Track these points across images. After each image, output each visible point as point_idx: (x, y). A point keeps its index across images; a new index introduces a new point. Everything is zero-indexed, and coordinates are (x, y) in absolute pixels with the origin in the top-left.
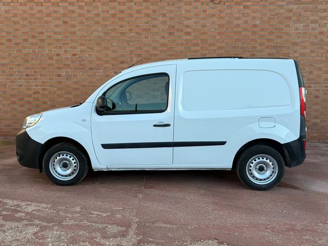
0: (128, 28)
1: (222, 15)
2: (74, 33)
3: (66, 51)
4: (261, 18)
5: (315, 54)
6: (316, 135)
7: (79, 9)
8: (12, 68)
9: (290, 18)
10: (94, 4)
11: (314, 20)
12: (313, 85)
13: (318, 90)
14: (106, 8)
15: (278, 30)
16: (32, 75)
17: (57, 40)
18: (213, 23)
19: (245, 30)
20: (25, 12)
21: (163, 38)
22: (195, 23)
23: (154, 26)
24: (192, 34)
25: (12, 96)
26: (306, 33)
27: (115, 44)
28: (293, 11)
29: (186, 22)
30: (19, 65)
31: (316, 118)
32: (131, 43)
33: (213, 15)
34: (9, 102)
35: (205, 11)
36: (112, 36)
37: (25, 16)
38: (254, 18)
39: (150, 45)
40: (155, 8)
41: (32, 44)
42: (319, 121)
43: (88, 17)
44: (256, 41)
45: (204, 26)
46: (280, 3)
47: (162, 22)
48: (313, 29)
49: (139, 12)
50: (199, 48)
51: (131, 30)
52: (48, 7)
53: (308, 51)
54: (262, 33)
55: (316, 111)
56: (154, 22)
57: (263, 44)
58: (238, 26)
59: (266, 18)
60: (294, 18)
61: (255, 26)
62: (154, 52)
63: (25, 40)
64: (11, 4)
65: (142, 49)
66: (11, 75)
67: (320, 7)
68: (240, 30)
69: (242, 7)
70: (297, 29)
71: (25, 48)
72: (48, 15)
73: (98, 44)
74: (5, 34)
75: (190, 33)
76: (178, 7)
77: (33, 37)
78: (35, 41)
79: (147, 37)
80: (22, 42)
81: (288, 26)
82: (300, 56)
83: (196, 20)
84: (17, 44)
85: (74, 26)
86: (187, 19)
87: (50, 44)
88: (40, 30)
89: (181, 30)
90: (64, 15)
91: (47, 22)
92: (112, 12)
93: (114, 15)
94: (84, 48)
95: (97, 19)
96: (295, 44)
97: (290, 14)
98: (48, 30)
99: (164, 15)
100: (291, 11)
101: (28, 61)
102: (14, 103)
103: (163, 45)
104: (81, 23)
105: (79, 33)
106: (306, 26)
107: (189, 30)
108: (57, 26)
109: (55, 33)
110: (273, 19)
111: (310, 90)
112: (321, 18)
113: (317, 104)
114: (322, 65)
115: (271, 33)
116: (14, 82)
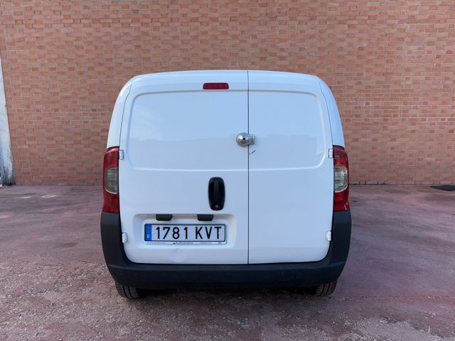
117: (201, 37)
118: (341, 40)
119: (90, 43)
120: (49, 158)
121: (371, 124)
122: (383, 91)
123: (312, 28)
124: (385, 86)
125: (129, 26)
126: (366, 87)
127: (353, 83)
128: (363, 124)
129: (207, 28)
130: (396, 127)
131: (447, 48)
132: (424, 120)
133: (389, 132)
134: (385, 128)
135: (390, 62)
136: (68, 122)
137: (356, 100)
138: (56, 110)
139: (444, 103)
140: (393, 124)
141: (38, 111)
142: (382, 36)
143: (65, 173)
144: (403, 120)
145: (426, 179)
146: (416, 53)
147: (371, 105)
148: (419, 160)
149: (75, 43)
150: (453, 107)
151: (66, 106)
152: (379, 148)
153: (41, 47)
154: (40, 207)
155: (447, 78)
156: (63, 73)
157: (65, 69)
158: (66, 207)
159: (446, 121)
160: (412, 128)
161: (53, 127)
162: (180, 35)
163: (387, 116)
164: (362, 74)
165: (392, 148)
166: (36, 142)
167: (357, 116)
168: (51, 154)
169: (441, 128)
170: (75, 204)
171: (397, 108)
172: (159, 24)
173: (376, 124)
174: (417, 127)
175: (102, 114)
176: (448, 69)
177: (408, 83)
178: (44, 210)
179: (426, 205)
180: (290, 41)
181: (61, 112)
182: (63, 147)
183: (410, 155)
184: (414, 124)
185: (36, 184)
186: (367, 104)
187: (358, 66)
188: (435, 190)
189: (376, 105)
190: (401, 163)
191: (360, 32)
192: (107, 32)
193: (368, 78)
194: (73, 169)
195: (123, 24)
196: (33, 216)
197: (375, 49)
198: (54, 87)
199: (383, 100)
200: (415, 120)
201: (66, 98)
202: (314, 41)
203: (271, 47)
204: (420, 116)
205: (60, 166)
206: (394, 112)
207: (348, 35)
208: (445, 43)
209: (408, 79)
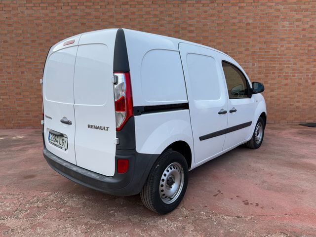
1: (220, 15)
4: (254, 18)
5: (299, 48)
6: (298, 116)
7: (95, 11)
8: (38, 66)
9: (278, 17)
10: (108, 7)
11: (298, 19)
12: (296, 75)
13: (301, 79)
14: (119, 10)
15: (268, 27)
18: (213, 22)
19: (240, 28)
20: (46, 15)
22: (198, 22)
23: (161, 26)
24: (195, 32)
26: (291, 30)
28: (281, 11)
29: (189, 22)
30: (43, 63)
31: (298, 102)
33: (212, 15)
34: (36, 96)
35: (205, 12)
37: (47, 18)
38: (248, 17)
40: (162, 9)
42: (301, 104)
43: (104, 19)
44: (249, 37)
45: (205, 25)
46: (270, 4)
47: (169, 21)
48: (298, 26)
49: (148, 13)
52: (67, 11)
53: (293, 45)
54: (255, 30)
55: (299, 96)
56: (162, 22)
57: (256, 40)
58: (234, 24)
59: (258, 18)
60: (282, 17)
61: (248, 24)
63: (48, 41)
64: (33, 8)
66: (36, 72)
67: (303, 7)
68: (236, 28)
69: (238, 8)
70: (284, 27)
72: (68, 18)
74: (29, 35)
75: (193, 31)
76: (183, 9)
80: (45, 42)
81: (277, 24)
82: (287, 49)
83: (199, 20)
84: (41, 44)
86: (190, 18)
88: (61, 31)
89: (185, 29)
90: (82, 17)
91: (66, 24)
92: (124, 14)
93: (126, 17)
95: (111, 20)
96: (282, 39)
97: (279, 14)
98: (68, 31)
99: (170, 15)
100: (279, 10)
104: (97, 24)
106: (291, 24)
107: (192, 28)
108: (76, 27)
110: (264, 18)
111: (294, 79)
112: (305, 17)
113: (299, 90)
114: (304, 58)
115: (262, 30)
117: (130, 17)
118: (234, 18)
119: (46, 22)
120: (18, 108)
122: (265, 55)
123: (213, 9)
124: (266, 52)
125: (76, 9)
126: (252, 52)
127: (243, 49)
129: (135, 10)
130: (275, 82)
131: (311, 23)
132: (294, 76)
133: (269, 85)
134: (266, 82)
135: (269, 33)
136: (31, 82)
137: (245, 62)
138: (23, 72)
139: (308, 63)
140: (272, 79)
141: (9, 73)
142: (263, 14)
143: (31, 120)
144: (279, 76)
145: (296, 119)
146: (288, 27)
147: (256, 66)
148: (291, 105)
149: (35, 22)
150: (314, 67)
151: (30, 69)
153: (10, 25)
154: (10, 146)
155: (310, 46)
156: (27, 44)
157: (28, 42)
158: (30, 146)
159: (310, 77)
160: (286, 82)
161: (20, 85)
162: (114, 15)
163: (268, 73)
164: (248, 43)
165: (271, 97)
166: (8, 97)
168: (20, 106)
169: (306, 82)
170: (37, 143)
171: (275, 67)
172: (99, 7)
173: (259, 79)
174: (289, 81)
176: (311, 39)
177: (283, 49)
178: (13, 149)
179: (298, 138)
180: (196, 19)
181: (26, 73)
182: (29, 100)
183: (285, 102)
184: (287, 79)
185: (9, 128)
186: (253, 65)
187: (246, 37)
188: (303, 127)
189: (260, 65)
190: (278, 107)
191: (247, 12)
192: (60, 13)
193: (253, 46)
194: (37, 116)
195: (71, 7)
196: (4, 153)
197: (258, 25)
198: (21, 55)
199: (264, 61)
200: (288, 76)
201: (29, 63)
202: (214, 18)
203: (183, 23)
204: (291, 73)
205: (27, 114)
206: (272, 70)
207: (239, 14)
208: (308, 20)
209: (282, 46)
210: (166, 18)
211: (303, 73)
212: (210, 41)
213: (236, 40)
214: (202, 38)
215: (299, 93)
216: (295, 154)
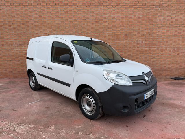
0: (74, 19)
1: (123, 12)
2: (45, 22)
3: (41, 32)
4: (143, 14)
5: (169, 33)
6: (169, 73)
7: (48, 9)
8: (12, 41)
9: (157, 14)
10: (56, 6)
11: (169, 15)
12: (168, 48)
13: (170, 51)
14: (62, 8)
15: (151, 20)
16: (23, 45)
17: (36, 26)
18: (118, 16)
19: (134, 20)
20: (18, 10)
21: (92, 24)
22: (109, 16)
23: (87, 18)
24: (108, 22)
25: (12, 56)
26: (165, 22)
27: (67, 28)
28: (159, 11)
29: (105, 16)
30: (16, 39)
31: (169, 65)
32: (75, 27)
33: (118, 13)
34: (11, 59)
35: (114, 10)
36: (65, 24)
37: (18, 12)
38: (139, 14)
39: (85, 28)
40: (88, 8)
41: (23, 28)
42: (170, 66)
43: (53, 13)
44: (140, 26)
45: (114, 18)
46: (152, 6)
47: (92, 16)
48: (169, 20)
49: (80, 10)
50: (111, 30)
51: (75, 20)
52: (30, 8)
53: (166, 31)
54: (143, 22)
55: (169, 61)
56: (88, 16)
57: (144, 27)
58: (131, 18)
59: (145, 14)
60: (159, 14)
61: (139, 18)
62: (88, 32)
63: (19, 26)
64: (10, 6)
65: (81, 30)
66: (11, 45)
67: (172, 8)
68: (132, 20)
69: (133, 8)
70: (160, 20)
71: (19, 30)
72: (31, 12)
73: (58, 28)
74: (7, 23)
76: (100, 8)
77: (23, 24)
78: (23, 26)
79: (84, 24)
80: (17, 27)
81: (156, 18)
82: (162, 33)
83: (110, 15)
84: (14, 28)
85: (45, 18)
86: (105, 14)
87: (32, 28)
88: (27, 20)
89: (102, 20)
90: (40, 12)
91: (30, 16)
92: (65, 10)
93: (66, 12)
94: (51, 30)
95: (57, 14)
96: (159, 28)
97: (157, 12)
98: (31, 20)
99: (93, 12)
100: (157, 10)
101: (20, 37)
102: (14, 60)
103: (92, 28)
104: (49, 16)
105: (48, 22)
106: (165, 18)
107: (106, 20)
108: (36, 18)
109: (35, 22)
110: (148, 14)
111: (167, 51)
112: (173, 14)
114: (172, 38)
115: (147, 22)
116: (13, 49)
117: (69, 12)
118: (131, 14)
119: (18, 14)
121: (144, 51)
122: (149, 37)
123: (118, 9)
124: (150, 35)
125: (36, 7)
126: (142, 35)
127: (136, 33)
128: (141, 51)
129: (72, 8)
130: (155, 52)
131: (176, 18)
132: (167, 49)
133: (151, 54)
134: (150, 53)
135: (152, 24)
136: (8, 51)
137: (137, 40)
138: (3, 45)
139: (175, 42)
140: (153, 51)
143: (8, 74)
144: (158, 49)
145: (168, 75)
147: (144, 43)
148: (164, 66)
149: (11, 14)
150: (178, 44)
151: (7, 43)
152: (148, 61)
155: (176, 31)
156: (6, 28)
157: (7, 26)
159: (176, 50)
160: (162, 53)
161: (1, 53)
162: (59, 11)
163: (151, 47)
164: (140, 29)
165: (153, 62)
167: (138, 47)
169: (173, 53)
170: (9, 88)
171: (155, 44)
172: (50, 6)
173: (146, 51)
174: (163, 52)
175: (24, 47)
176: (176, 27)
177: (160, 33)
179: (168, 87)
180: (108, 15)
181: (5, 45)
182: (6, 62)
183: (161, 65)
184: (162, 51)
186: (142, 42)
187: (138, 26)
188: (171, 80)
189: (146, 42)
190: (157, 68)
191: (139, 11)
192: (26, 10)
193: (142, 31)
194: (11, 72)
195: (33, 6)
197: (145, 19)
198: (2, 34)
199: (148, 40)
200: (163, 49)
201: (7, 39)
202: (119, 14)
203: (100, 17)
204: (165, 47)
205: (5, 70)
206: (154, 46)
207: (134, 12)
208: (175, 16)
209: (159, 31)
210: (90, 14)
211: (172, 47)
212: (117, 28)
213: (132, 27)
214: (112, 26)
215: (169, 59)
216: (165, 97)
